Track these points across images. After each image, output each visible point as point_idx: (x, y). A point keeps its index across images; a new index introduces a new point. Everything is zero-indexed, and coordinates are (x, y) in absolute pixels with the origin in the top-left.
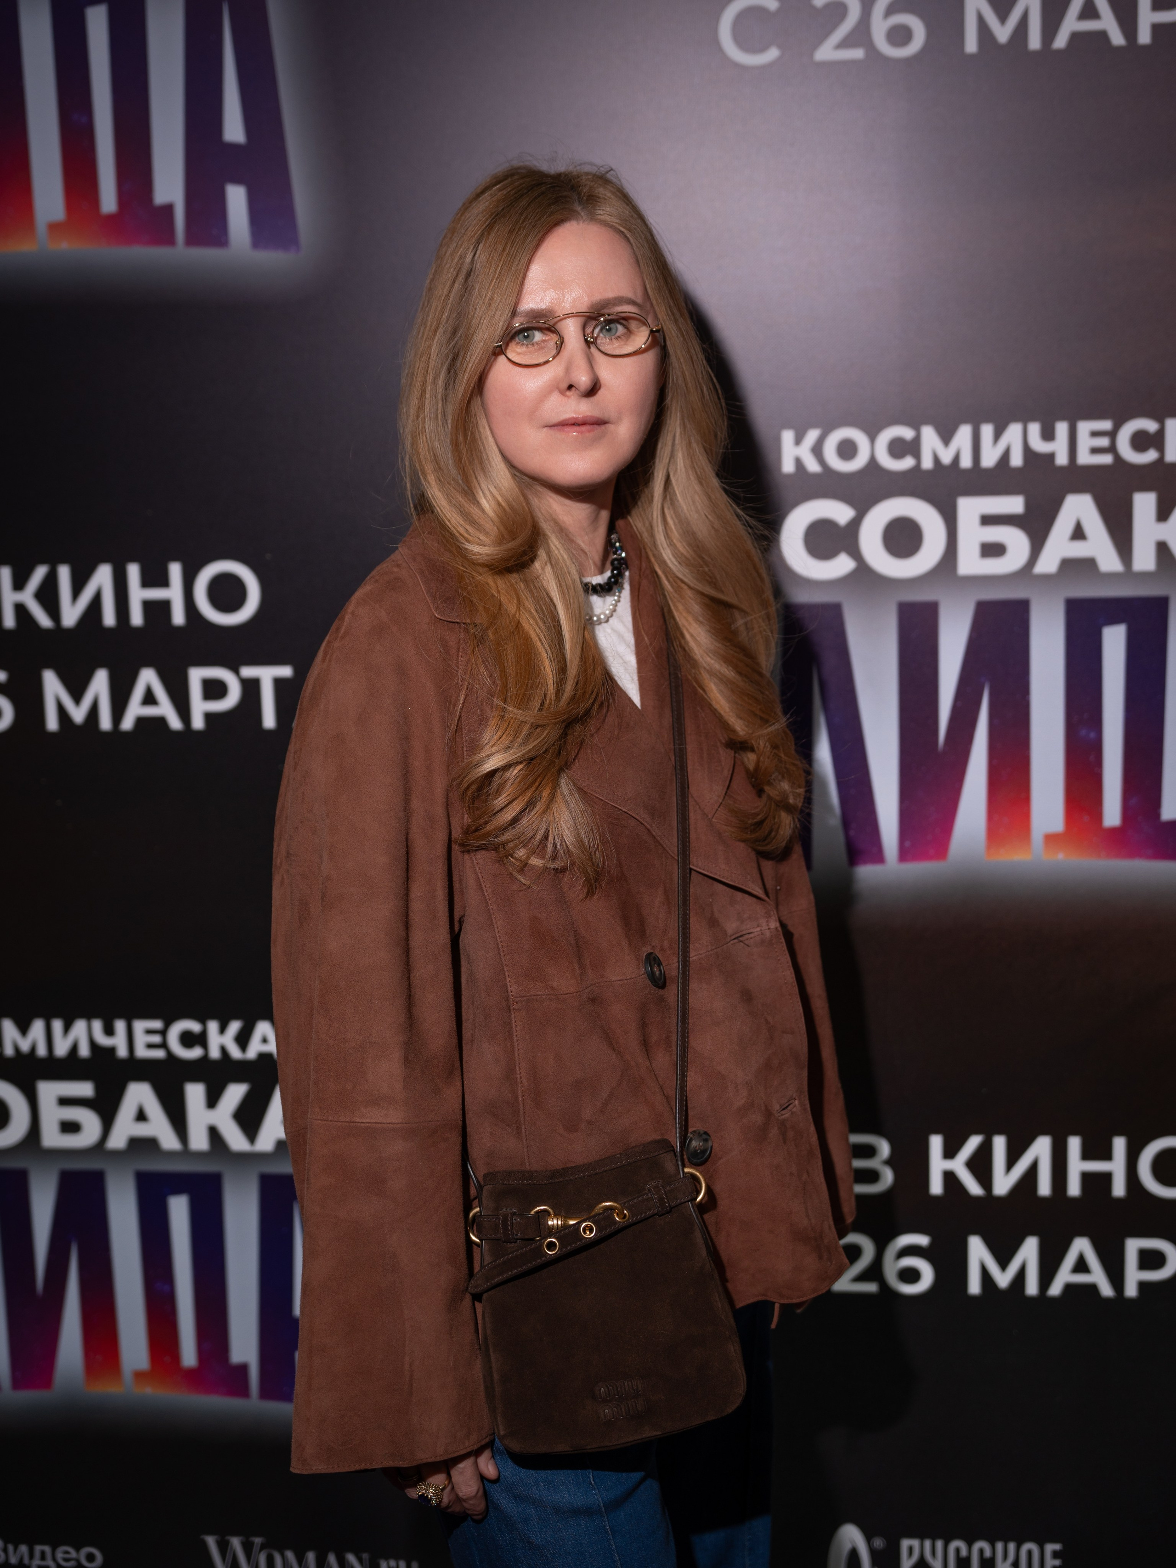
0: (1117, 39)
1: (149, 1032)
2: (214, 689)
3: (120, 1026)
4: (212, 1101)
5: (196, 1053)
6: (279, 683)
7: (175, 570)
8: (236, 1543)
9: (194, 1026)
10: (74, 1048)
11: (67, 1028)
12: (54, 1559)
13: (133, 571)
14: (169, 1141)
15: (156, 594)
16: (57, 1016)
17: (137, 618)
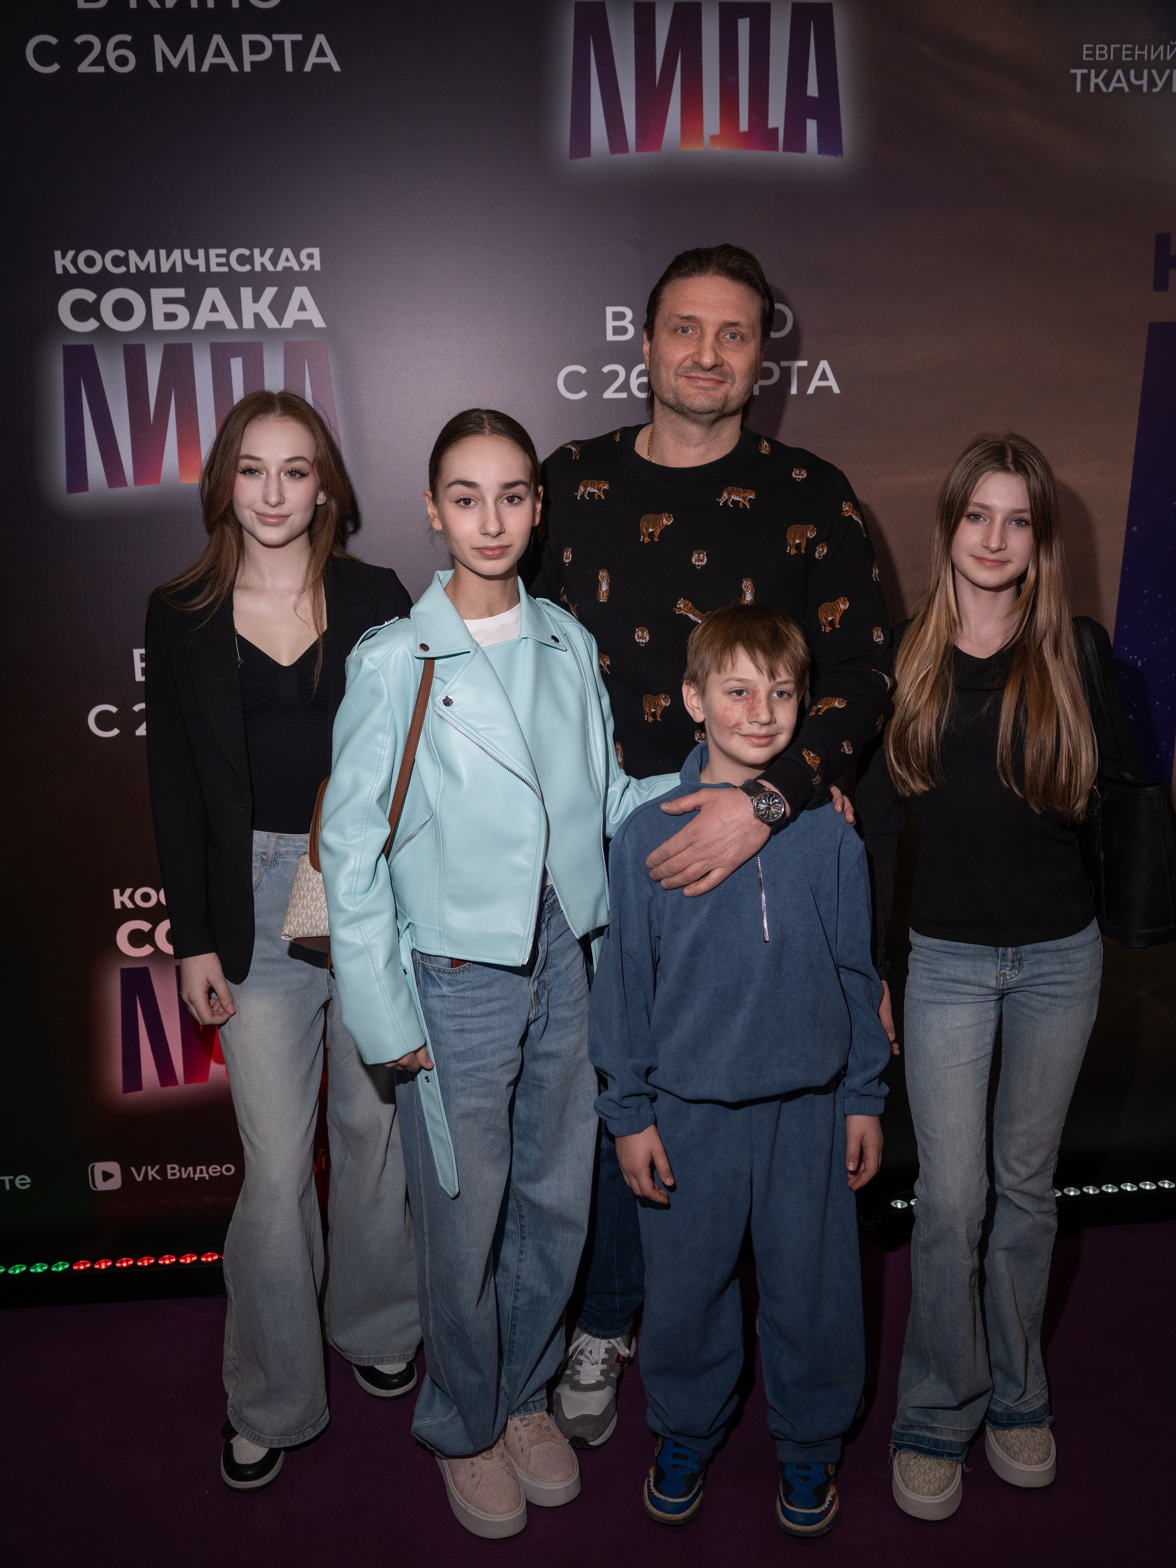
12: (207, 1172)
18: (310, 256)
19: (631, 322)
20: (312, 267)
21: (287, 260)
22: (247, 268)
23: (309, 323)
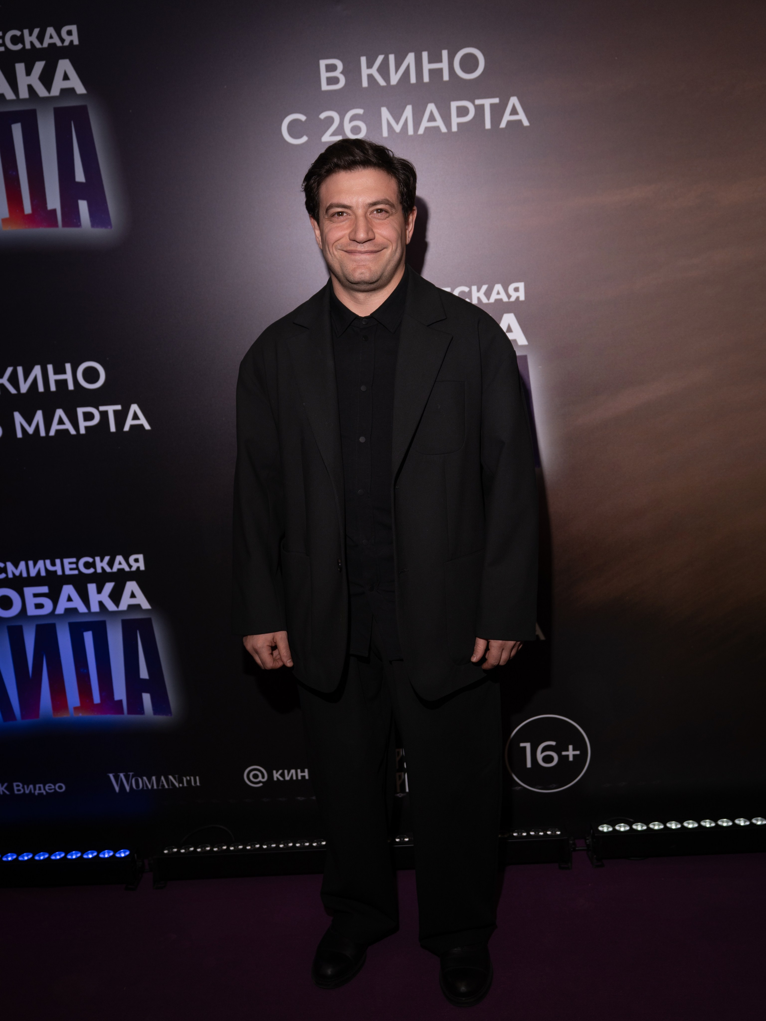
0: (444, 129)
1: (70, 563)
2: (88, 417)
3: (58, 561)
4: (99, 591)
5: (91, 571)
6: (115, 412)
7: (68, 366)
8: (122, 775)
9: (90, 560)
10: (39, 572)
11: (35, 565)
12: (45, 789)
13: (50, 368)
14: (82, 609)
15: (61, 377)
16: (30, 560)
17: (53, 388)
18: (69, 33)
19: (342, 73)
20: (72, 42)
21: (51, 37)
22: (19, 47)
23: (72, 90)
